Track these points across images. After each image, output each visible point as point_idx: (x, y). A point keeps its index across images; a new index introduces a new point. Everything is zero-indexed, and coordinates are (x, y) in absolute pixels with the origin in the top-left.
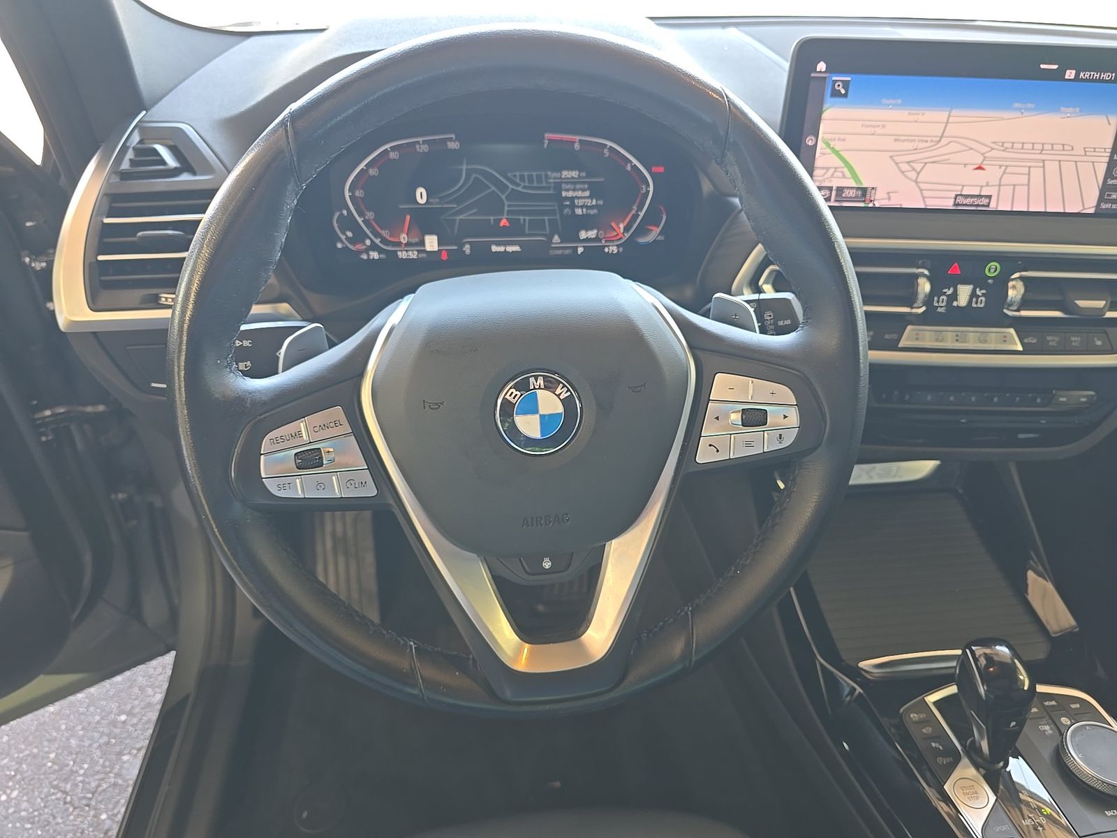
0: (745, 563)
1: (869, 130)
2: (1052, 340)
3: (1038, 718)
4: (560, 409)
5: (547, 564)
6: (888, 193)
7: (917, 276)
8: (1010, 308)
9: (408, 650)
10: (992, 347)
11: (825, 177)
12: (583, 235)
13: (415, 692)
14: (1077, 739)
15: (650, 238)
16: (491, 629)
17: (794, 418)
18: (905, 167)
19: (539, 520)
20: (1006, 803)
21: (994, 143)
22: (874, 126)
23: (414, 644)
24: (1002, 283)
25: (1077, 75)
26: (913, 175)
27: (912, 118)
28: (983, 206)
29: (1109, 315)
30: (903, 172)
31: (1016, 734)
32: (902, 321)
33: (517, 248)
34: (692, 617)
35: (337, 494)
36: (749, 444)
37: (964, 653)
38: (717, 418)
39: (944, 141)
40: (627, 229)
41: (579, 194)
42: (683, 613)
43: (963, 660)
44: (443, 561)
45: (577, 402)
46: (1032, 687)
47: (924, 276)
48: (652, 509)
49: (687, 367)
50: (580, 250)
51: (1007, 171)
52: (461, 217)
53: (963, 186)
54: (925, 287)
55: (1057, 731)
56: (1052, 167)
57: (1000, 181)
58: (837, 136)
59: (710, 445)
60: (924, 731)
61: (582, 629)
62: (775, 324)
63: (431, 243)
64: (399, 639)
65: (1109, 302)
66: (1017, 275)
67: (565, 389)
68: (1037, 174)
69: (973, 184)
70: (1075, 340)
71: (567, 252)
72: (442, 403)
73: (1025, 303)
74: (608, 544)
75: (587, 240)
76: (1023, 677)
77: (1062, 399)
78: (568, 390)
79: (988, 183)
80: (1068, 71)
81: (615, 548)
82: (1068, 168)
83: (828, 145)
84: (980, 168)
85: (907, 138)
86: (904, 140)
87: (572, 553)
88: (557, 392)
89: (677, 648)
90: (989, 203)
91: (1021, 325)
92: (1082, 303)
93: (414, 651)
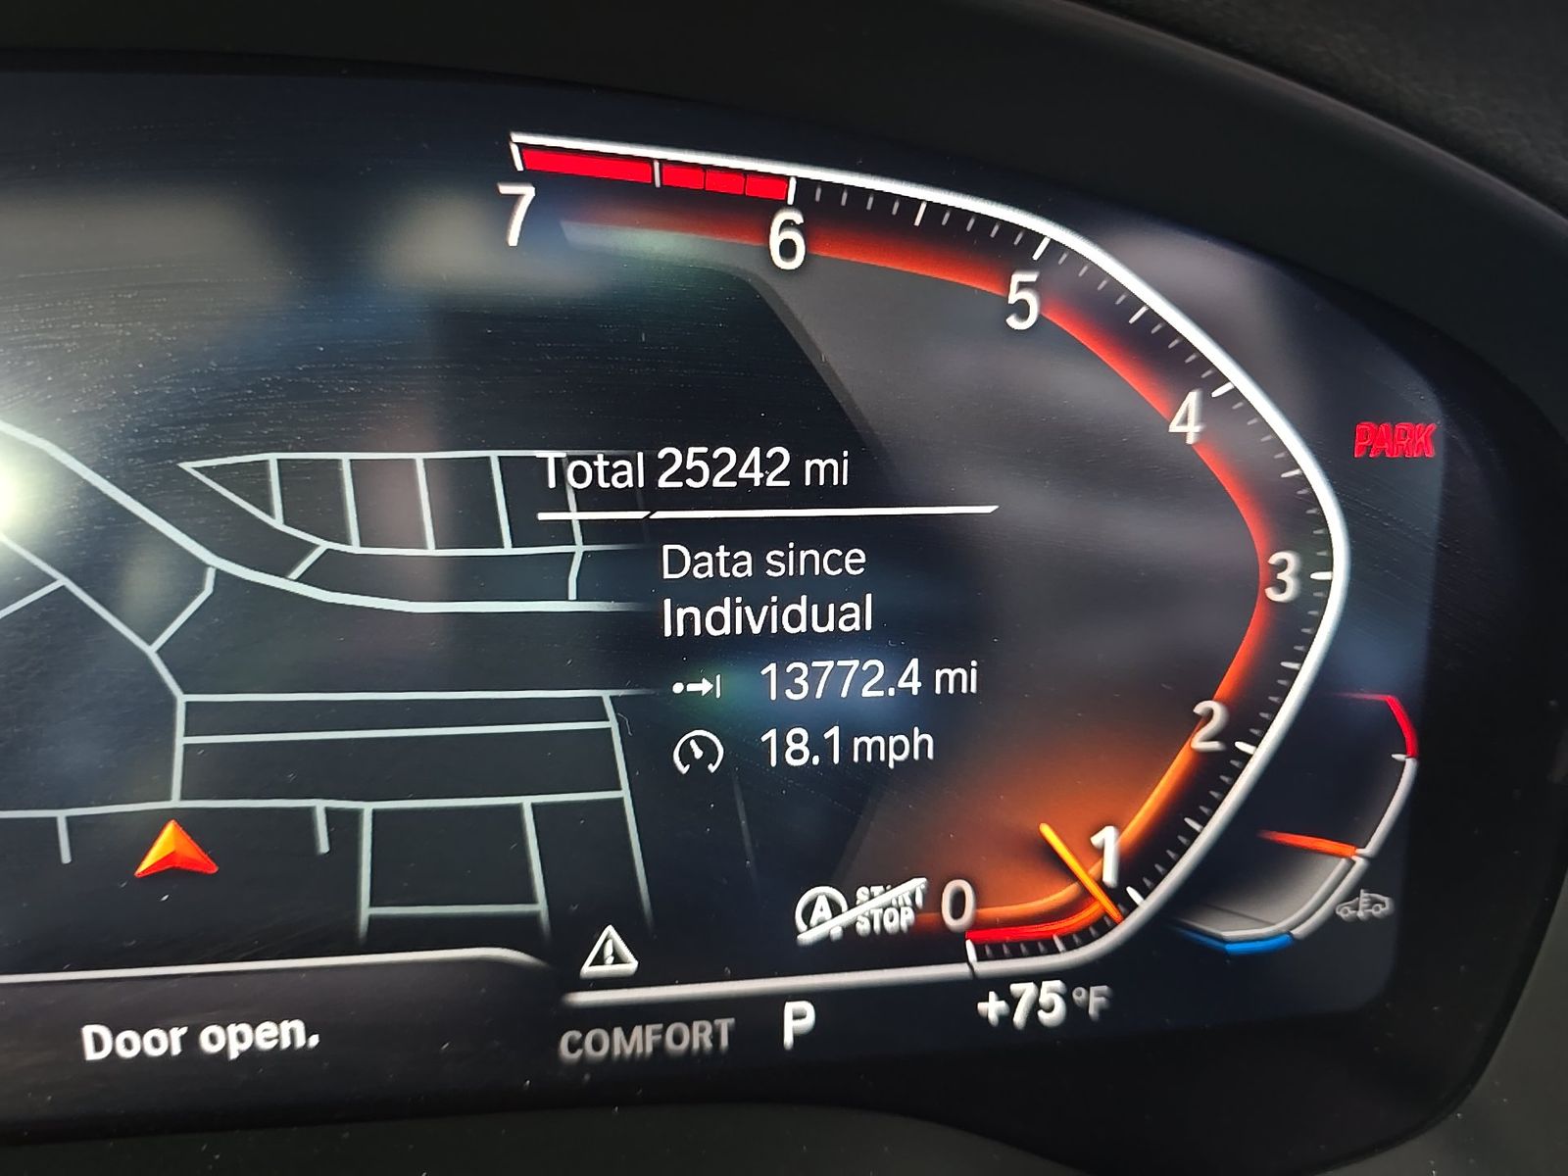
15: (1295, 911)
33: (290, 1033)
40: (1140, 866)
50: (798, 1020)
71: (698, 1036)
75: (852, 949)
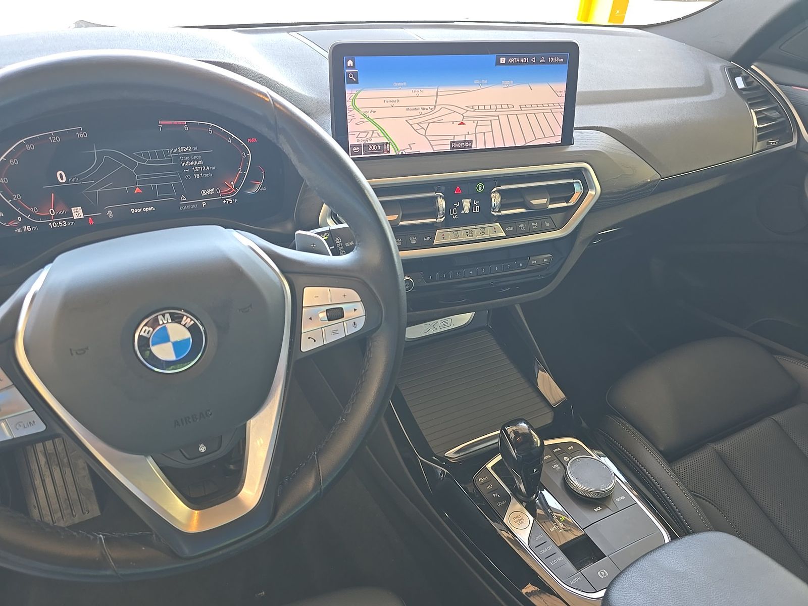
0: (348, 413)
1: (389, 104)
2: (522, 227)
3: (550, 461)
4: (188, 335)
5: (202, 449)
6: (409, 145)
7: (436, 198)
8: (495, 210)
9: (98, 542)
10: (487, 236)
11: (367, 138)
12: (204, 193)
13: (108, 573)
14: (573, 469)
15: (255, 189)
16: (165, 508)
17: (361, 310)
18: (416, 127)
19: (188, 419)
20: (540, 521)
21: (467, 107)
22: (392, 102)
23: (103, 535)
24: (487, 195)
25: (507, 61)
26: (423, 132)
27: (414, 94)
28: (468, 147)
29: (551, 206)
30: (416, 130)
31: (539, 475)
32: (433, 227)
33: (152, 208)
34: (317, 459)
35: (8, 436)
36: (335, 332)
37: (501, 432)
38: (311, 319)
39: (438, 108)
41: (195, 163)
42: (311, 457)
43: (501, 436)
44: (115, 467)
45: (201, 327)
46: (542, 443)
47: (441, 196)
48: (276, 390)
49: (282, 287)
50: (204, 204)
51: (478, 124)
52: (99, 190)
53: (454, 136)
54: (442, 204)
55: (562, 466)
56: (503, 119)
57: (475, 132)
58: (369, 110)
59: (309, 338)
60: (488, 488)
61: (239, 489)
62: (344, 245)
63: (78, 213)
64: (88, 535)
65: (549, 199)
66: (495, 189)
67: (189, 319)
68: (495, 124)
69: (460, 134)
70: (535, 225)
71: (194, 206)
72: (87, 348)
73: (503, 206)
74: (248, 422)
75: (208, 196)
76: (536, 439)
77: (534, 262)
78: (192, 320)
79: (468, 132)
80: (501, 59)
81: (253, 424)
82: (513, 119)
83: (365, 116)
84: (462, 123)
85: (414, 107)
86: (413, 109)
87: (222, 436)
88: (183, 323)
89: (309, 483)
90: (471, 145)
91: (502, 220)
92: (534, 202)
93: (103, 541)
